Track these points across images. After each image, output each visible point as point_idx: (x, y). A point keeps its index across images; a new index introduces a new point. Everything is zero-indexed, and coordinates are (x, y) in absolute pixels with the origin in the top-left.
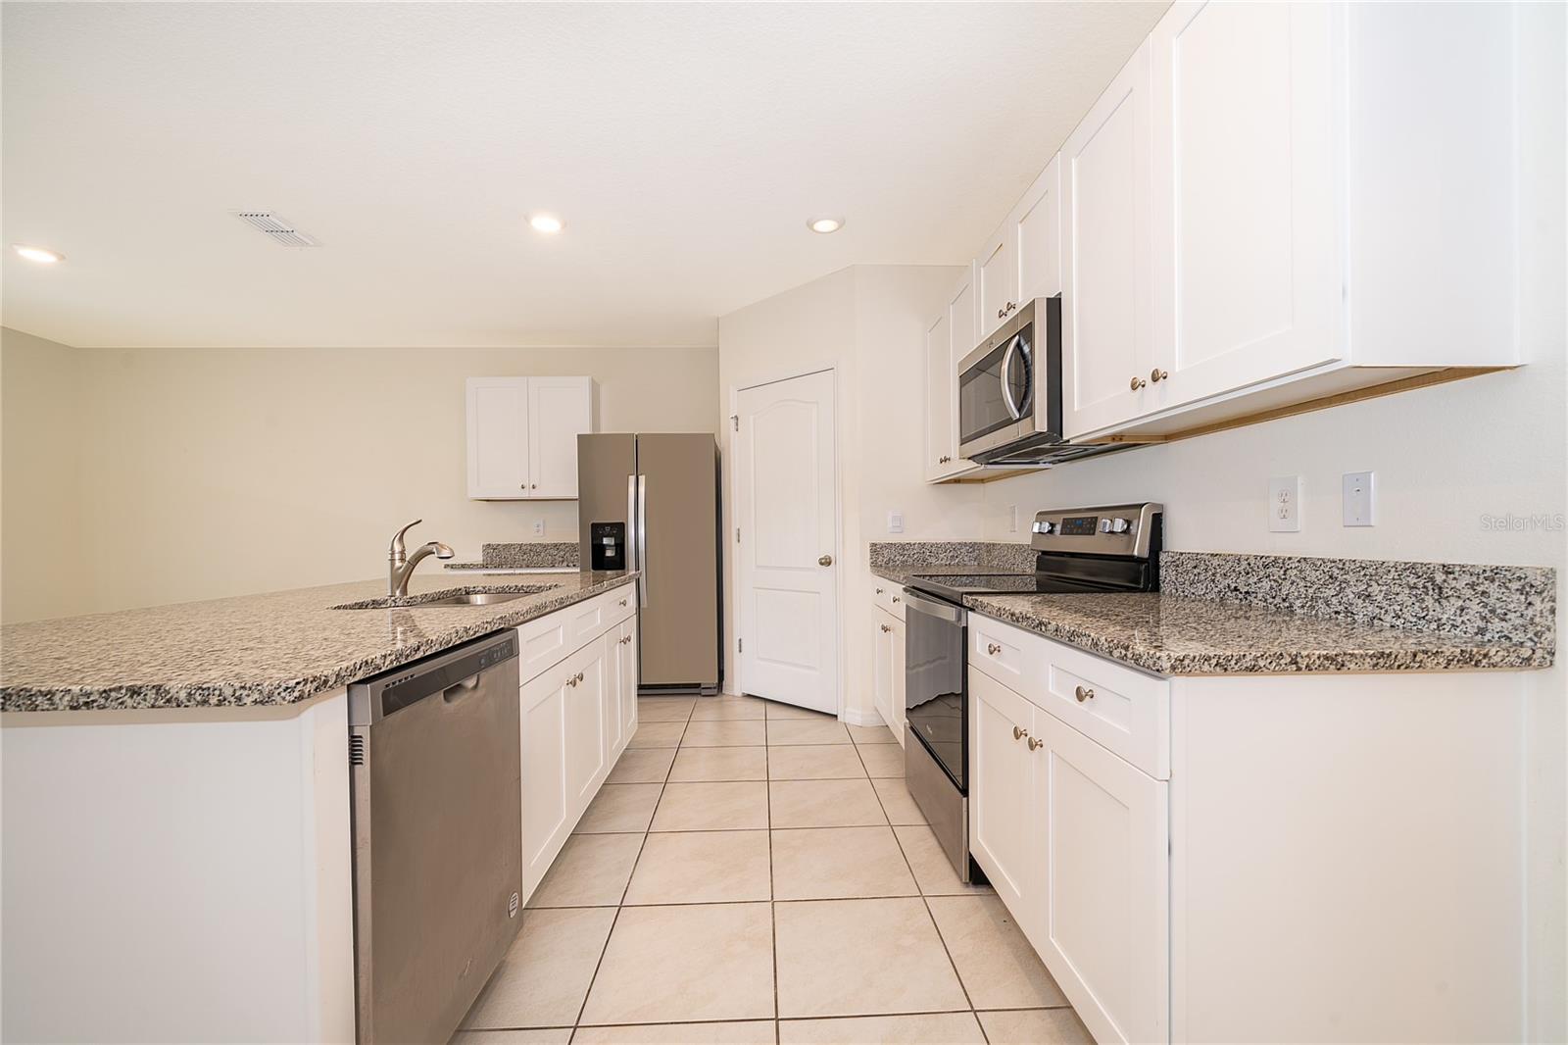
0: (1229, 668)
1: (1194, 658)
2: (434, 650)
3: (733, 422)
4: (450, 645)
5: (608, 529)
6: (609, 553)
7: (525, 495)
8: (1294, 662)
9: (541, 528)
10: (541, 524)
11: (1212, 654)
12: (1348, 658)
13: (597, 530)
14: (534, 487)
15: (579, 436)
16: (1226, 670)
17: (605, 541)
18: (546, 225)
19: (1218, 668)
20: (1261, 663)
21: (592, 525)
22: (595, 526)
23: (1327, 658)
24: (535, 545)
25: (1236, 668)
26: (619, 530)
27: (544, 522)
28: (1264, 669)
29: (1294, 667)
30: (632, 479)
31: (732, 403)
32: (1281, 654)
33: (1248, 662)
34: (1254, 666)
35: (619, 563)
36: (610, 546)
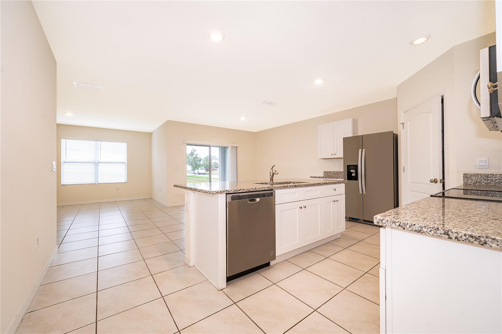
0: (406, 228)
1: (388, 220)
2: (245, 191)
3: (402, 125)
4: (250, 191)
5: (352, 167)
6: (353, 175)
7: (332, 157)
8: (447, 233)
9: (339, 167)
10: (339, 165)
11: (397, 221)
12: (490, 240)
13: (349, 167)
14: (335, 154)
15: (343, 138)
16: (404, 229)
17: (352, 171)
18: (319, 82)
19: (400, 227)
20: (425, 230)
21: (347, 165)
22: (348, 166)
23: (472, 236)
24: (337, 172)
25: (410, 229)
26: (356, 167)
27: (340, 165)
28: (426, 233)
29: (447, 236)
30: (360, 150)
31: (402, 118)
32: (438, 228)
33: (417, 227)
34: (420, 230)
35: (356, 178)
36: (354, 172)
